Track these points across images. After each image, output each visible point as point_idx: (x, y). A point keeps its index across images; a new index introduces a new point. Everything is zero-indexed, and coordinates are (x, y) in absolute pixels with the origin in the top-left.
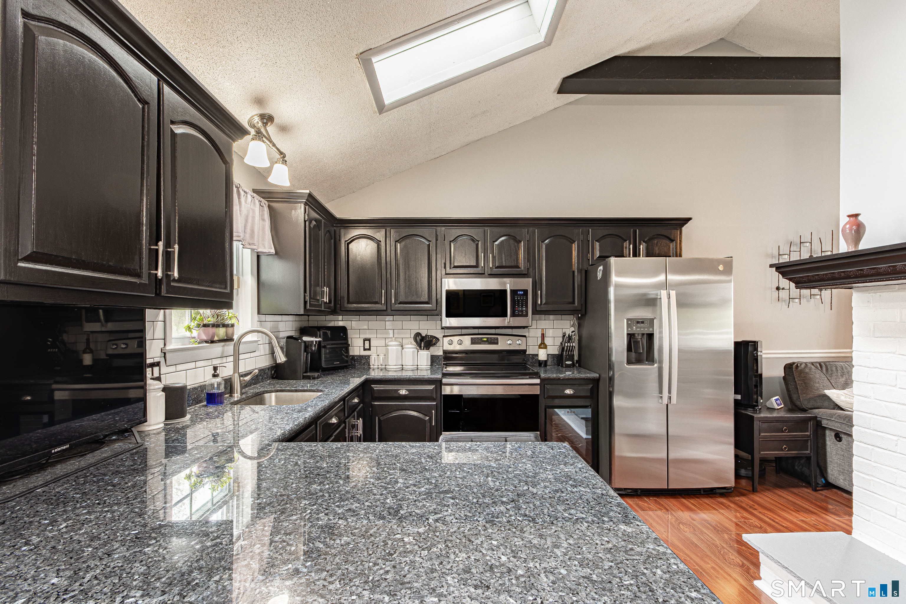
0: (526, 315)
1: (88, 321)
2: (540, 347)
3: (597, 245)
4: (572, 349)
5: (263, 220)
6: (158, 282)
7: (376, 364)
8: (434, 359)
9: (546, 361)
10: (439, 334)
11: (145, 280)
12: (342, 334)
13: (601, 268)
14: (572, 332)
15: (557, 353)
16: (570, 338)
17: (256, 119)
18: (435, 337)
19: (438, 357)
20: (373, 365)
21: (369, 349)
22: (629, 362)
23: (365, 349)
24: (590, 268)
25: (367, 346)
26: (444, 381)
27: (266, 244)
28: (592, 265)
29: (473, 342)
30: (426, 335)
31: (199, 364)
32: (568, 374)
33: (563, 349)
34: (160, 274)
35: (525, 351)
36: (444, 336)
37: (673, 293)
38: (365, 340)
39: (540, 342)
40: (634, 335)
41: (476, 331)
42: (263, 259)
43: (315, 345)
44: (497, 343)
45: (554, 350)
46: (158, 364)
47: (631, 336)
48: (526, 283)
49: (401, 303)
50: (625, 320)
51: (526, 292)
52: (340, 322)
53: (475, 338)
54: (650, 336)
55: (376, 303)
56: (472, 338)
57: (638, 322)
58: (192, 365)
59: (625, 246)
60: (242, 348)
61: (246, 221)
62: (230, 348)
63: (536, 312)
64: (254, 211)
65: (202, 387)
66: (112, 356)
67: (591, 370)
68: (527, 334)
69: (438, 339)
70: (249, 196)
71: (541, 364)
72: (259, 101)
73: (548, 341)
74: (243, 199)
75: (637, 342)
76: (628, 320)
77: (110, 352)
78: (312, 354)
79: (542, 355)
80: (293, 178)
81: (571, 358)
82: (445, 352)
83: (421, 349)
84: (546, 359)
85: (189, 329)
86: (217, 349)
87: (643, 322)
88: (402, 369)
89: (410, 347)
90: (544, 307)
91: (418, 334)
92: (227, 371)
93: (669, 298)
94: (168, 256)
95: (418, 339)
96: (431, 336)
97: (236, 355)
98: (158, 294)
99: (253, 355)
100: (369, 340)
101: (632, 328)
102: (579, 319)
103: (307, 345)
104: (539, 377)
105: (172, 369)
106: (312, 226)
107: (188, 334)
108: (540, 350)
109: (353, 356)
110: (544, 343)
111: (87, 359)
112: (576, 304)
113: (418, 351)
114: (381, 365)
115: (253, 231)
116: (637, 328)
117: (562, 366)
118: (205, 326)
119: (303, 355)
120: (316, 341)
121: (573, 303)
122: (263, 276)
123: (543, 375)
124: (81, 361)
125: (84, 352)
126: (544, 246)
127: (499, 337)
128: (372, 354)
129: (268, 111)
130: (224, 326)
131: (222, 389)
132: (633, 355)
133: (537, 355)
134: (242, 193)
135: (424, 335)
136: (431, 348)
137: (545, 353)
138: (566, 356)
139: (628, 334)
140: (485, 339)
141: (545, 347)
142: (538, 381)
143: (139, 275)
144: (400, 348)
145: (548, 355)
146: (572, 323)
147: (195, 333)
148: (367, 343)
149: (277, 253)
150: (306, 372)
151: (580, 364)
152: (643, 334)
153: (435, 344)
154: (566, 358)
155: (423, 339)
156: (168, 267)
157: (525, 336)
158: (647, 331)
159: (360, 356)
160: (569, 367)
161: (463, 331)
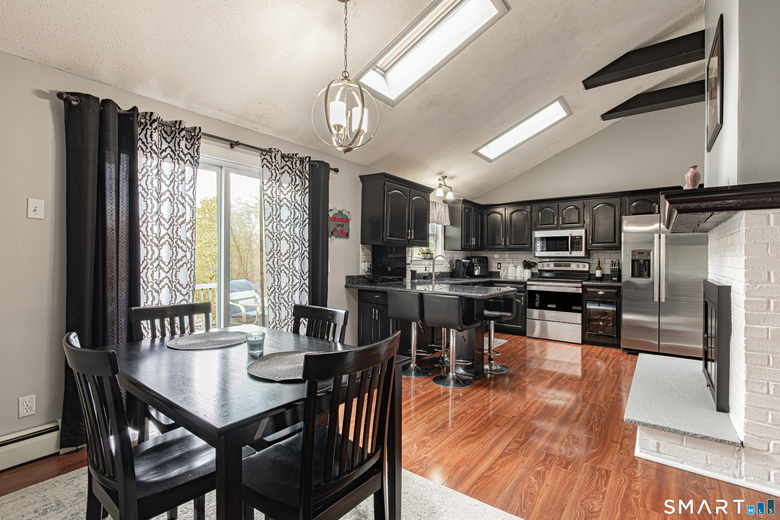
0: (582, 250)
1: (390, 253)
2: (597, 269)
5: (446, 212)
6: (409, 240)
7: (503, 276)
8: (533, 275)
10: (537, 261)
11: (406, 240)
12: (486, 260)
14: (617, 260)
17: (441, 178)
18: (534, 263)
19: (535, 273)
21: (500, 269)
22: (633, 276)
23: (498, 269)
25: (499, 267)
26: (528, 283)
27: (447, 222)
29: (555, 266)
30: (529, 262)
31: (421, 266)
34: (409, 238)
35: (588, 271)
36: (539, 262)
38: (498, 264)
39: (597, 266)
40: (636, 260)
42: (447, 228)
43: (468, 264)
44: (570, 267)
46: (409, 264)
47: (634, 261)
48: (581, 232)
49: (512, 245)
51: (581, 237)
52: (484, 254)
53: (557, 263)
54: (649, 261)
55: (500, 245)
56: (555, 264)
57: (640, 253)
58: (419, 266)
59: (653, 206)
60: (436, 263)
61: (439, 214)
62: (432, 262)
63: (588, 248)
64: (442, 210)
65: (422, 274)
66: (397, 268)
68: (591, 262)
69: (536, 264)
70: (440, 205)
72: (440, 174)
73: (602, 266)
74: (437, 207)
75: (641, 265)
76: (632, 251)
77: (396, 266)
78: (467, 267)
80: (455, 196)
82: (539, 270)
83: (526, 269)
84: (600, 276)
85: (419, 254)
86: (427, 262)
87: (643, 253)
88: (516, 279)
89: (520, 268)
90: (594, 246)
91: (525, 261)
92: (431, 271)
93: (660, 238)
94: (411, 233)
95: (525, 263)
96: (532, 262)
97: (434, 265)
98: (409, 243)
99: (442, 266)
100: (500, 264)
101: (635, 256)
103: (464, 264)
104: (582, 284)
105: (413, 266)
106: (465, 212)
107: (418, 256)
108: (597, 271)
109: (492, 272)
110: (600, 267)
111: (389, 269)
112: (617, 243)
113: (524, 270)
115: (441, 217)
116: (638, 256)
118: (423, 253)
119: (462, 268)
120: (468, 262)
121: (615, 242)
122: (447, 234)
124: (387, 270)
125: (389, 266)
127: (571, 263)
128: (501, 271)
129: (444, 175)
130: (430, 254)
131: (428, 275)
132: (635, 272)
133: (595, 274)
134: (437, 204)
135: (527, 261)
136: (532, 268)
137: (601, 273)
139: (632, 260)
140: (563, 264)
141: (601, 270)
143: (405, 238)
144: (514, 268)
145: (603, 274)
147: (420, 256)
148: (499, 265)
149: (451, 225)
150: (464, 275)
152: (643, 260)
153: (534, 266)
155: (527, 263)
156: (411, 236)
157: (588, 263)
158: (645, 258)
159: (496, 272)
160: (615, 281)
161: (552, 260)
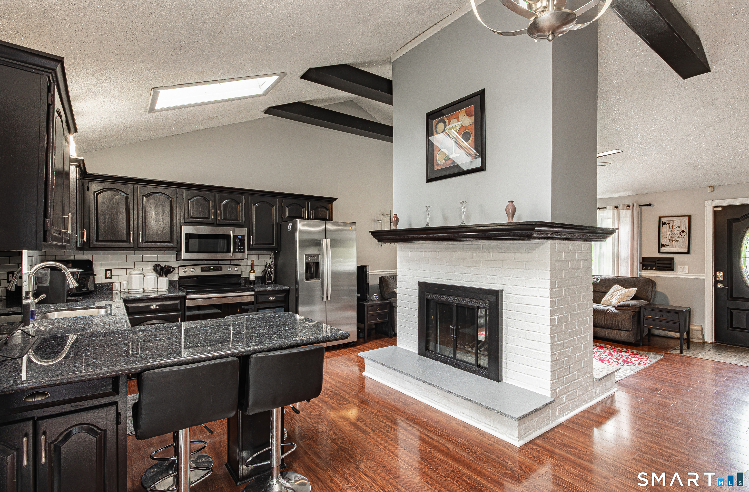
0: (244, 252)
2: (250, 272)
3: (287, 209)
4: (270, 273)
7: (120, 288)
8: (171, 283)
9: (254, 281)
10: (175, 265)
12: (88, 266)
13: (291, 224)
14: (271, 262)
15: (261, 276)
16: (270, 265)
18: (172, 267)
19: (174, 281)
20: (116, 290)
21: (111, 278)
22: (307, 279)
23: (106, 278)
24: (283, 223)
25: (108, 276)
26: (188, 297)
28: (284, 221)
29: (203, 270)
30: (165, 266)
32: (269, 288)
33: (266, 273)
34: (70, 232)
35: (240, 275)
36: (179, 266)
37: (329, 240)
38: (106, 271)
39: (250, 269)
40: (309, 263)
41: (204, 262)
43: (77, 275)
44: (221, 270)
45: (259, 274)
47: (307, 264)
48: (244, 231)
49: (147, 242)
50: (305, 255)
51: (243, 236)
52: (86, 256)
53: (204, 267)
54: (317, 264)
55: (124, 241)
56: (202, 268)
57: (311, 256)
59: (303, 211)
63: (249, 249)
67: (284, 285)
68: (241, 264)
69: (174, 269)
71: (251, 283)
73: (255, 268)
75: (310, 268)
76: (306, 255)
79: (252, 277)
81: (270, 278)
82: (180, 278)
83: (160, 276)
84: (254, 279)
87: (314, 256)
88: (144, 292)
89: (151, 276)
90: (255, 247)
91: (157, 265)
93: (327, 243)
95: (158, 269)
96: (170, 267)
100: (111, 270)
101: (308, 259)
102: (275, 254)
104: (253, 290)
108: (250, 274)
109: (98, 284)
110: (253, 270)
112: (275, 245)
113: (158, 278)
114: (124, 290)
116: (311, 259)
117: (265, 284)
120: (78, 272)
121: (273, 244)
123: (256, 289)
126: (255, 208)
127: (222, 266)
128: (114, 281)
132: (309, 274)
133: (249, 278)
135: (163, 266)
136: (169, 275)
137: (254, 275)
138: (268, 277)
139: (306, 263)
140: (212, 268)
141: (254, 272)
142: (253, 293)
144: (142, 276)
145: (256, 277)
146: (270, 256)
148: (109, 273)
150: (68, 297)
151: (275, 282)
152: (314, 263)
153: (172, 272)
154: (268, 278)
155: (162, 269)
157: (240, 265)
158: (315, 261)
159: (101, 284)
160: (269, 284)
161: (195, 262)
